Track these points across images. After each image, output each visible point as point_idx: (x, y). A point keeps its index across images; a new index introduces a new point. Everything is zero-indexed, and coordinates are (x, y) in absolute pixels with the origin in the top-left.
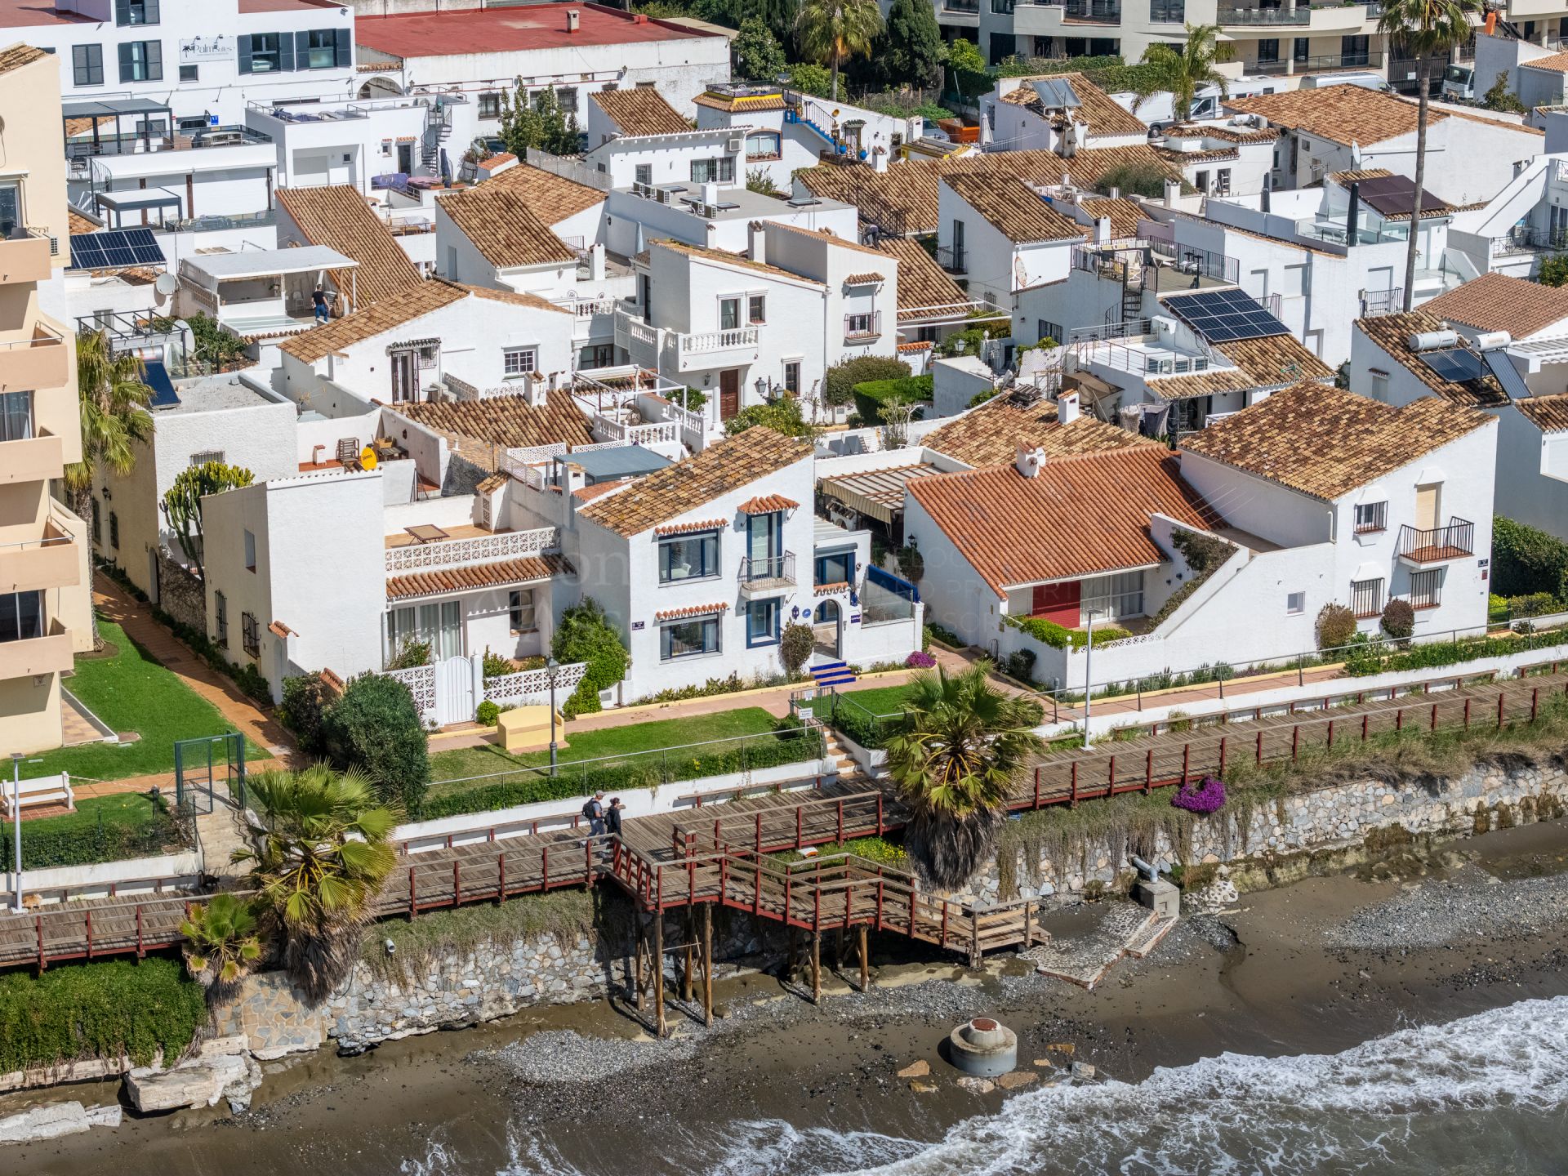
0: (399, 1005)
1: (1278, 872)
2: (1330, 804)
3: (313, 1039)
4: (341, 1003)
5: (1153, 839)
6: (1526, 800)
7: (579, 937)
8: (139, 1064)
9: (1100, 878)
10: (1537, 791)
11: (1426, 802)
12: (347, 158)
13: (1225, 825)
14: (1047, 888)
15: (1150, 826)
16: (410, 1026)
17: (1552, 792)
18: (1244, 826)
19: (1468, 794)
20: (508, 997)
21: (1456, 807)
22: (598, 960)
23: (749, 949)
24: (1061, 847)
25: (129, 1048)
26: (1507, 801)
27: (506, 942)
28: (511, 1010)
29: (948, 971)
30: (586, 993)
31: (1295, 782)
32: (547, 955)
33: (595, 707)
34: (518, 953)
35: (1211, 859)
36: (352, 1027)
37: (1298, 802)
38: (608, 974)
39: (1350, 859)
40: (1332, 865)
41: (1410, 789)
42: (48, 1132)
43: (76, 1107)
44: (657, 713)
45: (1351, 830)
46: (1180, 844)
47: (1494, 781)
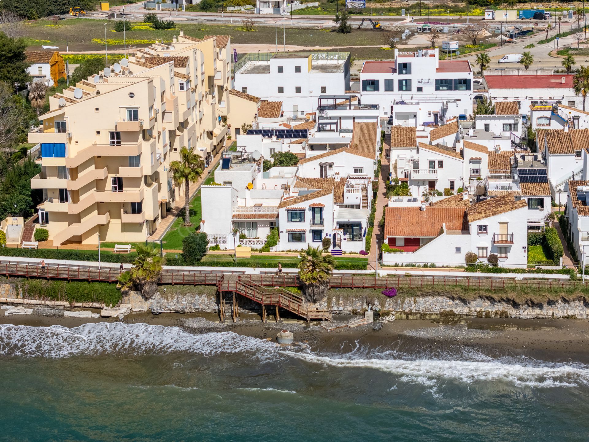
0: (166, 304)
1: (410, 316)
2: (431, 301)
3: (146, 309)
4: (152, 301)
5: (374, 301)
6: (496, 311)
7: (212, 297)
8: (107, 306)
9: (357, 308)
10: (501, 309)
11: (463, 306)
12: (415, 116)
13: (397, 301)
14: (341, 308)
15: (373, 298)
16: (168, 310)
17: (506, 310)
18: (403, 302)
19: (477, 306)
20: (193, 308)
21: (472, 309)
22: (216, 303)
23: (256, 308)
24: (347, 298)
25: (105, 302)
26: (490, 310)
27: (194, 295)
28: (193, 311)
29: (302, 322)
30: (213, 311)
31: (419, 293)
32: (203, 300)
33: (268, 251)
34: (197, 298)
35: (391, 309)
36: (154, 307)
37: (421, 299)
38: (219, 307)
39: (433, 317)
40: (427, 317)
41: (458, 302)
42: (82, 316)
43: (90, 312)
44: (284, 254)
45: (437, 309)
46: (382, 304)
47: (486, 304)
